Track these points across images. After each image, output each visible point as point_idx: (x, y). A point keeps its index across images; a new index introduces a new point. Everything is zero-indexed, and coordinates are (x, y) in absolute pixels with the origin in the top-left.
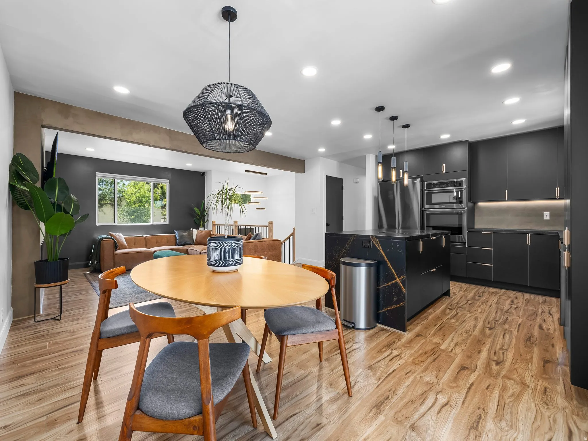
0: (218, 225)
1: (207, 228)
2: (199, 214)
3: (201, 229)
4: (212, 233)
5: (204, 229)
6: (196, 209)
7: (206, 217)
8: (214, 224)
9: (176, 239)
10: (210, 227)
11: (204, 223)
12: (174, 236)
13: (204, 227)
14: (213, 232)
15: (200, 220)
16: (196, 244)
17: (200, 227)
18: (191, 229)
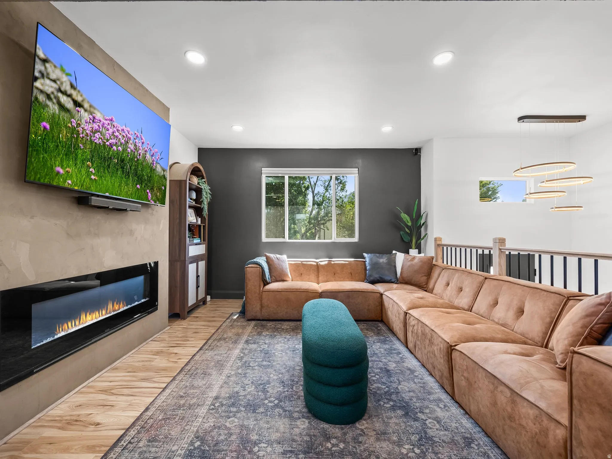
0: (447, 246)
1: (425, 252)
2: (410, 224)
3: (413, 252)
4: (434, 262)
5: (420, 252)
6: (405, 217)
7: (423, 229)
8: (439, 243)
9: (365, 269)
10: (430, 250)
11: (418, 242)
12: (363, 263)
13: (419, 248)
14: (437, 261)
15: (410, 235)
16: (401, 283)
17: (411, 248)
18: (394, 252)
